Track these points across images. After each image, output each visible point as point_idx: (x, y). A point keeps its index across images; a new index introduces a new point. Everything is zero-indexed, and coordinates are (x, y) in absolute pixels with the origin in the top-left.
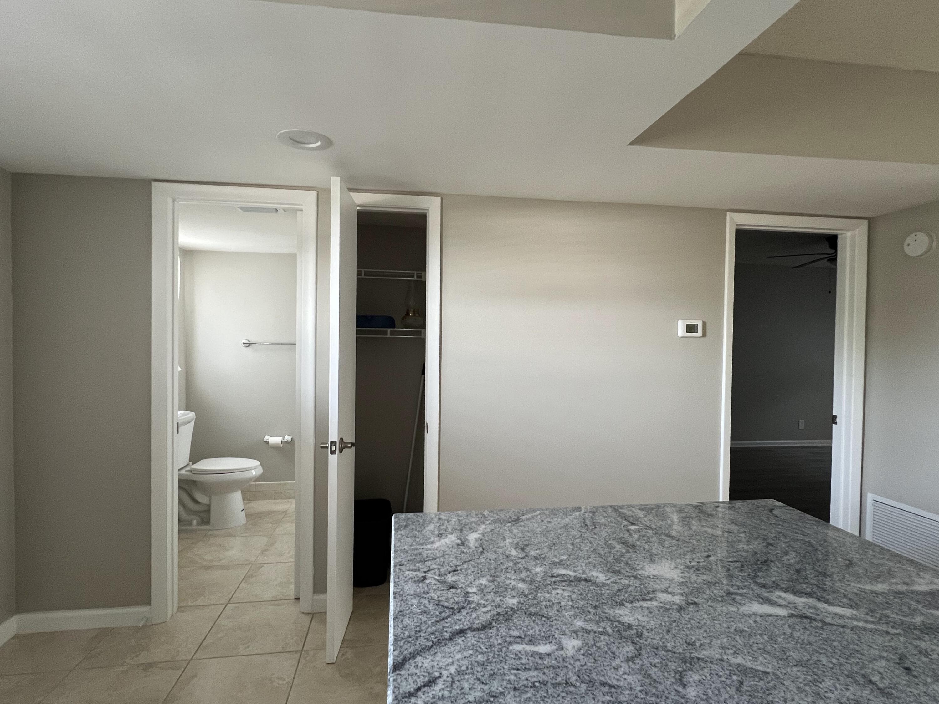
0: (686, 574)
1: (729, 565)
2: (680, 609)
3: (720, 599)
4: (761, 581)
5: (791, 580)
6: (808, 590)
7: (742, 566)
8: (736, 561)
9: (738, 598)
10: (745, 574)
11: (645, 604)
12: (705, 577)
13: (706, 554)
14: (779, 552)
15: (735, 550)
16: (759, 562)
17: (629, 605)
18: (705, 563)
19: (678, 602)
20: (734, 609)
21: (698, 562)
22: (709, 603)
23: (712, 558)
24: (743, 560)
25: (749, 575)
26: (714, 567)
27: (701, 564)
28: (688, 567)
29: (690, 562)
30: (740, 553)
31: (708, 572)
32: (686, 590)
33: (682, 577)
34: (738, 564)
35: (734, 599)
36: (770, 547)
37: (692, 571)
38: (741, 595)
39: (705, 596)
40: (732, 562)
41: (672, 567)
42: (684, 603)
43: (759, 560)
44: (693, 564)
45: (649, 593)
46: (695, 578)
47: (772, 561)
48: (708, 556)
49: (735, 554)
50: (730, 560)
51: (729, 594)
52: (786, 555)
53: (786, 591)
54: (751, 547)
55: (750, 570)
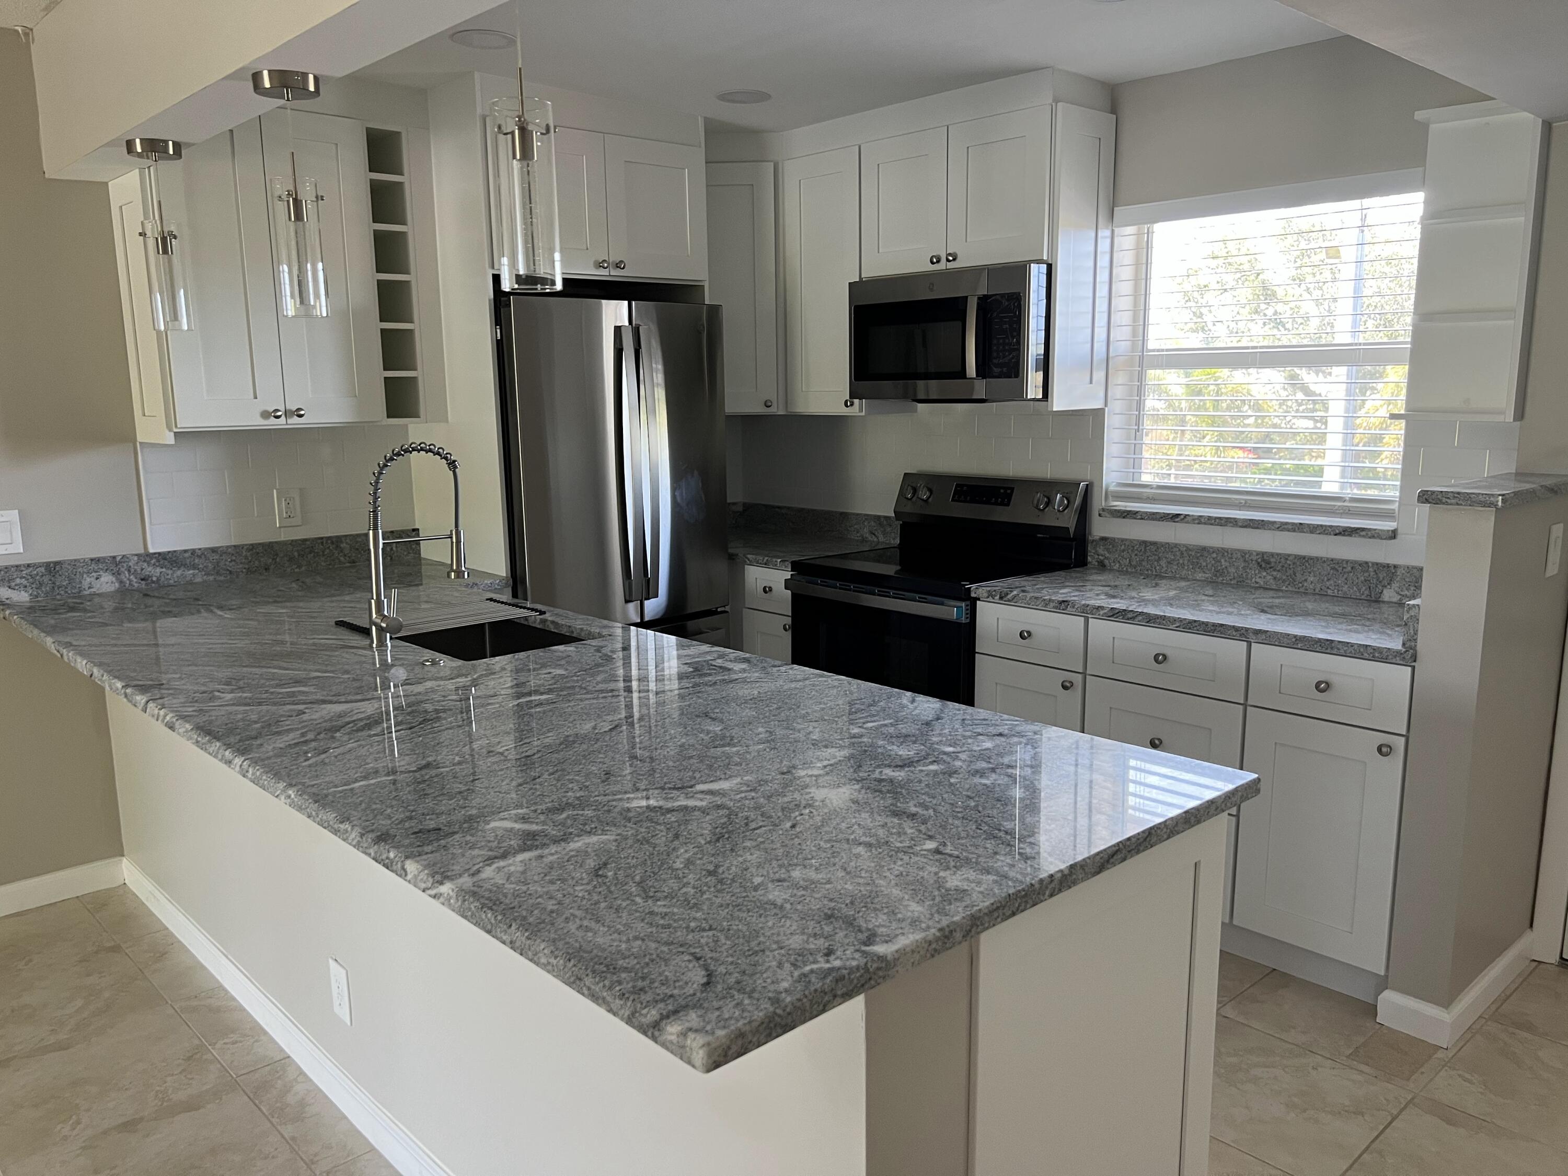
0: (807, 797)
1: (763, 821)
2: (794, 767)
3: (762, 783)
4: (721, 812)
5: (687, 822)
6: (669, 816)
7: (747, 824)
8: (755, 829)
9: (744, 788)
10: (741, 815)
11: (826, 763)
12: (786, 799)
13: (798, 829)
14: (698, 862)
15: (762, 846)
16: (727, 836)
17: (839, 758)
18: (793, 815)
19: (800, 771)
20: (745, 778)
21: (802, 815)
22: (770, 777)
23: (788, 825)
24: (748, 834)
25: (736, 815)
26: (780, 814)
27: (797, 813)
28: (810, 806)
29: (811, 812)
30: (754, 844)
31: (785, 805)
32: (798, 782)
33: (810, 793)
34: (753, 825)
35: (748, 786)
36: (711, 868)
37: (804, 803)
38: (742, 792)
39: (776, 781)
40: (761, 827)
41: (828, 801)
42: (794, 771)
43: (728, 839)
44: (807, 811)
45: (832, 771)
46: (795, 796)
47: (709, 842)
48: (793, 826)
49: (760, 839)
50: (764, 829)
51: (754, 790)
52: (688, 859)
53: (694, 809)
54: (740, 859)
55: (737, 821)
